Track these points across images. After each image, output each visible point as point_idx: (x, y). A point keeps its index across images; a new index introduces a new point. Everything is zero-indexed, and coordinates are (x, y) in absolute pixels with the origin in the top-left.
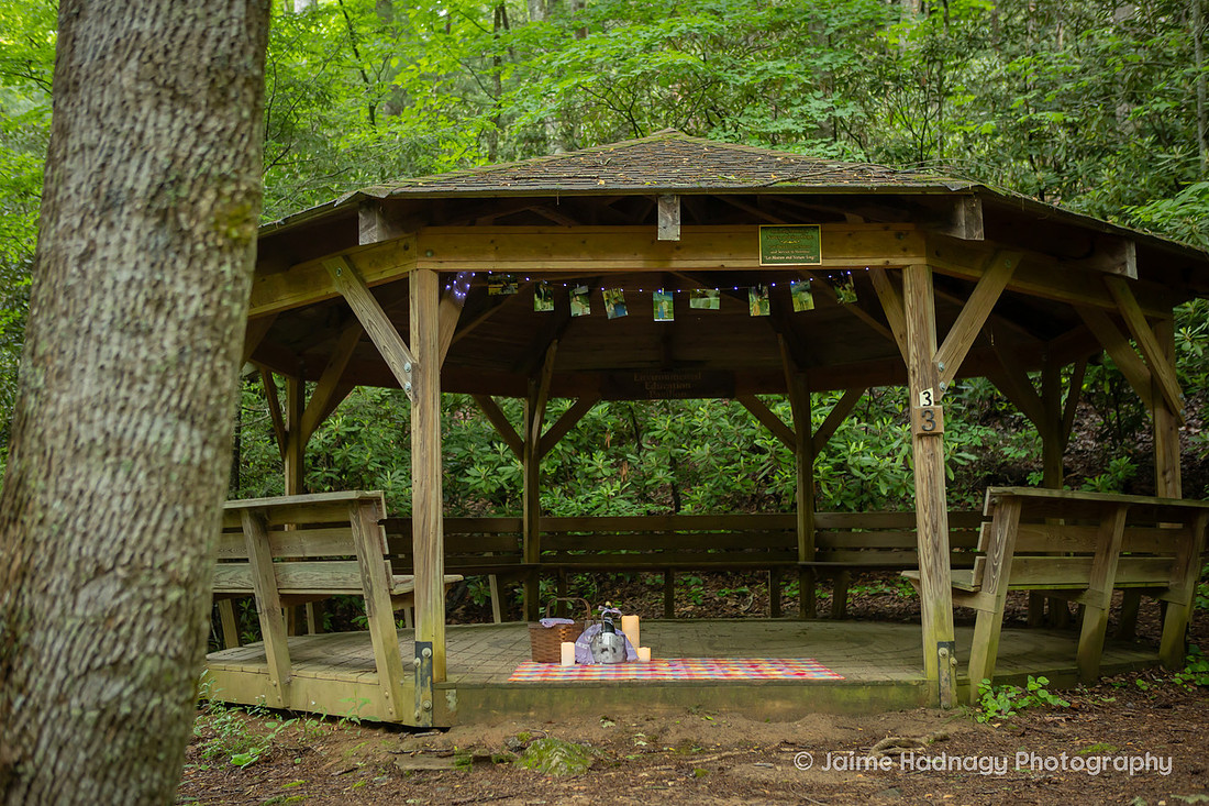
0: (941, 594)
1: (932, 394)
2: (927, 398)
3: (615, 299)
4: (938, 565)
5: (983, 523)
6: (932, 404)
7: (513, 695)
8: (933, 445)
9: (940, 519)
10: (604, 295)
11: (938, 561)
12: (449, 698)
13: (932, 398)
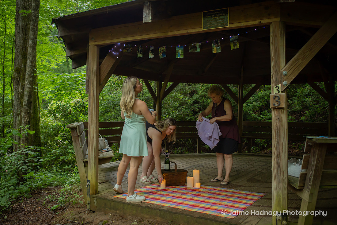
0: (280, 189)
1: (280, 87)
2: (277, 90)
3: (163, 51)
4: (279, 174)
5: (304, 155)
6: (280, 93)
7: (112, 204)
8: (279, 113)
9: (281, 151)
10: (159, 49)
11: (279, 172)
12: (95, 201)
13: (280, 89)
